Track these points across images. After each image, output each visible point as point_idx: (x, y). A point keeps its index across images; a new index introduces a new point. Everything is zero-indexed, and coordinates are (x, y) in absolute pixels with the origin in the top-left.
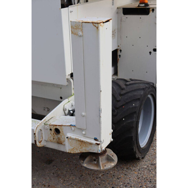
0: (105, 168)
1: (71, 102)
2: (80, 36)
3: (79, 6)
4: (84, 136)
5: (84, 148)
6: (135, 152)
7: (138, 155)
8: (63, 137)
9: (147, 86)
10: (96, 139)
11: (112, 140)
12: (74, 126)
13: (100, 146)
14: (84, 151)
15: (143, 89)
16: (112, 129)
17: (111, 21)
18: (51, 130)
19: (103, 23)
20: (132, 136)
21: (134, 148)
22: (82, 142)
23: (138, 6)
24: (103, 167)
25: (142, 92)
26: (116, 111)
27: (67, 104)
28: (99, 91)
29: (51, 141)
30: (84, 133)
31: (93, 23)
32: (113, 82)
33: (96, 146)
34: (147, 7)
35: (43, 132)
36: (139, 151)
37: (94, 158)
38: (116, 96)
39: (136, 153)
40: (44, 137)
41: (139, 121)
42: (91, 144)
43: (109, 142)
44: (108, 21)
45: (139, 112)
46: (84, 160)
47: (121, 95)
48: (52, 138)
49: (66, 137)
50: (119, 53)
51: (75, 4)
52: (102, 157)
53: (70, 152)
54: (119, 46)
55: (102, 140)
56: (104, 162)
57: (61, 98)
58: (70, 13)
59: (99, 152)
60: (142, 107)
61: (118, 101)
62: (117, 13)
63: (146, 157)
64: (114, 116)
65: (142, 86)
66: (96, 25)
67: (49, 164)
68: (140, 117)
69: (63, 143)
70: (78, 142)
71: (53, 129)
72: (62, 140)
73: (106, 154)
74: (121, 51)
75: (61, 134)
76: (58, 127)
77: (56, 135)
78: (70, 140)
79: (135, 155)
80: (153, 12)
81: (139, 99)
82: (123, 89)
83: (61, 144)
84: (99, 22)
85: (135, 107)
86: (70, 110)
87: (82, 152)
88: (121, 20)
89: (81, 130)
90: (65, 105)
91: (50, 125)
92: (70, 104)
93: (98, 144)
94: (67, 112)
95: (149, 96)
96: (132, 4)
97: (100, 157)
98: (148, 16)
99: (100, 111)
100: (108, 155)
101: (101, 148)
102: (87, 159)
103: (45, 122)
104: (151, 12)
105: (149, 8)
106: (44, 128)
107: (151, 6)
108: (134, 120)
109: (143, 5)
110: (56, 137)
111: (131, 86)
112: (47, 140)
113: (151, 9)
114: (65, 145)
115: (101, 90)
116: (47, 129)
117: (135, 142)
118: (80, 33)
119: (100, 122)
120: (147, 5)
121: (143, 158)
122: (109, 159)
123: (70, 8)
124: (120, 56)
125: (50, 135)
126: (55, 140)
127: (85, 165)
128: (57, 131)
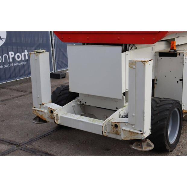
0: (146, 149)
1: (124, 111)
2: (134, 69)
3: (131, 52)
4: (133, 129)
5: (133, 137)
6: (166, 144)
7: (168, 148)
8: (119, 130)
9: (174, 102)
10: (141, 131)
11: (151, 133)
12: (127, 123)
13: (143, 135)
14: (133, 139)
15: (172, 104)
16: (151, 126)
17: (152, 60)
18: (112, 125)
19: (148, 61)
20: (164, 133)
21: (165, 142)
22: (132, 132)
23: (169, 51)
24: (145, 149)
25: (171, 106)
26: (153, 116)
27: (121, 111)
28: (144, 101)
29: (112, 133)
30: (133, 127)
31: (142, 61)
32: (152, 99)
33: (141, 135)
34: (175, 52)
35: (107, 127)
36: (168, 145)
37: (139, 143)
38: (153, 107)
39: (166, 146)
40: (107, 130)
41: (169, 124)
42: (138, 134)
43: (149, 135)
44: (151, 60)
45: (169, 118)
46: (132, 145)
47: (157, 107)
48: (112, 131)
49: (122, 129)
50: (155, 82)
51: (129, 50)
52: (144, 143)
53: (123, 139)
54: (155, 77)
55: (144, 131)
56: (145, 146)
57: (117, 108)
58: (126, 56)
59: (143, 139)
60: (171, 115)
61: (155, 111)
62: (155, 55)
63: (173, 151)
64: (152, 120)
65: (171, 102)
66: (144, 62)
67: (108, 151)
68: (169, 121)
69: (120, 134)
70: (129, 133)
71: (114, 125)
72: (119, 132)
73: (147, 142)
74: (157, 80)
75: (118, 128)
76: (116, 124)
77: (115, 129)
78: (124, 132)
79: (166, 147)
80: (179, 55)
81: (169, 110)
82: (158, 103)
83: (118, 134)
84: (145, 61)
85: (166, 115)
86: (123, 115)
87: (131, 139)
88: (157, 60)
89: (132, 125)
90: (120, 112)
91: (112, 122)
92: (123, 112)
93: (142, 134)
94: (121, 116)
95: (176, 109)
96: (165, 49)
97: (143, 143)
98: (177, 57)
99: (144, 112)
100: (148, 142)
101: (144, 137)
102: (134, 144)
103: (108, 120)
104: (178, 56)
105: (177, 53)
106: (108, 124)
107: (178, 52)
108: (165, 122)
109: (173, 51)
110: (115, 130)
111: (164, 102)
112: (109, 132)
113: (178, 54)
114: (121, 135)
115: (145, 100)
116: (110, 125)
117: (166, 137)
118: (134, 67)
119: (144, 120)
120: (175, 51)
121: (171, 151)
122: (149, 145)
123: (127, 53)
124: (156, 84)
125: (112, 129)
126: (114, 132)
127: (133, 147)
128: (116, 126)
